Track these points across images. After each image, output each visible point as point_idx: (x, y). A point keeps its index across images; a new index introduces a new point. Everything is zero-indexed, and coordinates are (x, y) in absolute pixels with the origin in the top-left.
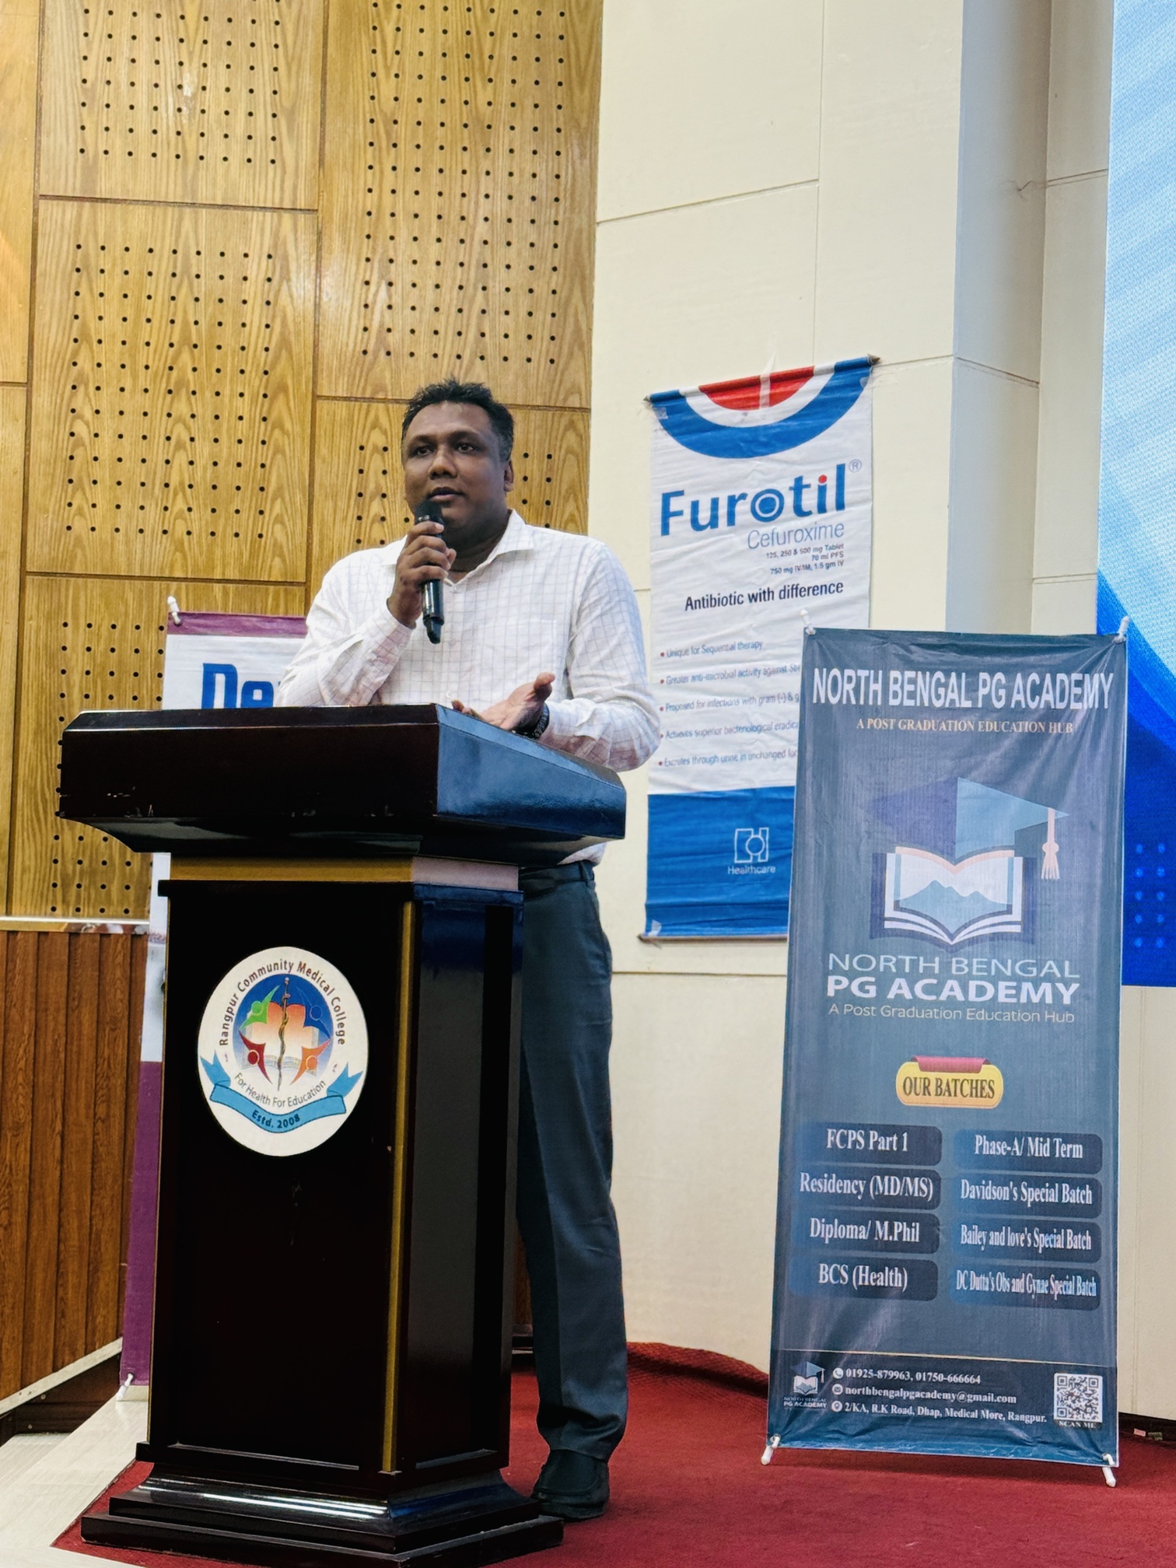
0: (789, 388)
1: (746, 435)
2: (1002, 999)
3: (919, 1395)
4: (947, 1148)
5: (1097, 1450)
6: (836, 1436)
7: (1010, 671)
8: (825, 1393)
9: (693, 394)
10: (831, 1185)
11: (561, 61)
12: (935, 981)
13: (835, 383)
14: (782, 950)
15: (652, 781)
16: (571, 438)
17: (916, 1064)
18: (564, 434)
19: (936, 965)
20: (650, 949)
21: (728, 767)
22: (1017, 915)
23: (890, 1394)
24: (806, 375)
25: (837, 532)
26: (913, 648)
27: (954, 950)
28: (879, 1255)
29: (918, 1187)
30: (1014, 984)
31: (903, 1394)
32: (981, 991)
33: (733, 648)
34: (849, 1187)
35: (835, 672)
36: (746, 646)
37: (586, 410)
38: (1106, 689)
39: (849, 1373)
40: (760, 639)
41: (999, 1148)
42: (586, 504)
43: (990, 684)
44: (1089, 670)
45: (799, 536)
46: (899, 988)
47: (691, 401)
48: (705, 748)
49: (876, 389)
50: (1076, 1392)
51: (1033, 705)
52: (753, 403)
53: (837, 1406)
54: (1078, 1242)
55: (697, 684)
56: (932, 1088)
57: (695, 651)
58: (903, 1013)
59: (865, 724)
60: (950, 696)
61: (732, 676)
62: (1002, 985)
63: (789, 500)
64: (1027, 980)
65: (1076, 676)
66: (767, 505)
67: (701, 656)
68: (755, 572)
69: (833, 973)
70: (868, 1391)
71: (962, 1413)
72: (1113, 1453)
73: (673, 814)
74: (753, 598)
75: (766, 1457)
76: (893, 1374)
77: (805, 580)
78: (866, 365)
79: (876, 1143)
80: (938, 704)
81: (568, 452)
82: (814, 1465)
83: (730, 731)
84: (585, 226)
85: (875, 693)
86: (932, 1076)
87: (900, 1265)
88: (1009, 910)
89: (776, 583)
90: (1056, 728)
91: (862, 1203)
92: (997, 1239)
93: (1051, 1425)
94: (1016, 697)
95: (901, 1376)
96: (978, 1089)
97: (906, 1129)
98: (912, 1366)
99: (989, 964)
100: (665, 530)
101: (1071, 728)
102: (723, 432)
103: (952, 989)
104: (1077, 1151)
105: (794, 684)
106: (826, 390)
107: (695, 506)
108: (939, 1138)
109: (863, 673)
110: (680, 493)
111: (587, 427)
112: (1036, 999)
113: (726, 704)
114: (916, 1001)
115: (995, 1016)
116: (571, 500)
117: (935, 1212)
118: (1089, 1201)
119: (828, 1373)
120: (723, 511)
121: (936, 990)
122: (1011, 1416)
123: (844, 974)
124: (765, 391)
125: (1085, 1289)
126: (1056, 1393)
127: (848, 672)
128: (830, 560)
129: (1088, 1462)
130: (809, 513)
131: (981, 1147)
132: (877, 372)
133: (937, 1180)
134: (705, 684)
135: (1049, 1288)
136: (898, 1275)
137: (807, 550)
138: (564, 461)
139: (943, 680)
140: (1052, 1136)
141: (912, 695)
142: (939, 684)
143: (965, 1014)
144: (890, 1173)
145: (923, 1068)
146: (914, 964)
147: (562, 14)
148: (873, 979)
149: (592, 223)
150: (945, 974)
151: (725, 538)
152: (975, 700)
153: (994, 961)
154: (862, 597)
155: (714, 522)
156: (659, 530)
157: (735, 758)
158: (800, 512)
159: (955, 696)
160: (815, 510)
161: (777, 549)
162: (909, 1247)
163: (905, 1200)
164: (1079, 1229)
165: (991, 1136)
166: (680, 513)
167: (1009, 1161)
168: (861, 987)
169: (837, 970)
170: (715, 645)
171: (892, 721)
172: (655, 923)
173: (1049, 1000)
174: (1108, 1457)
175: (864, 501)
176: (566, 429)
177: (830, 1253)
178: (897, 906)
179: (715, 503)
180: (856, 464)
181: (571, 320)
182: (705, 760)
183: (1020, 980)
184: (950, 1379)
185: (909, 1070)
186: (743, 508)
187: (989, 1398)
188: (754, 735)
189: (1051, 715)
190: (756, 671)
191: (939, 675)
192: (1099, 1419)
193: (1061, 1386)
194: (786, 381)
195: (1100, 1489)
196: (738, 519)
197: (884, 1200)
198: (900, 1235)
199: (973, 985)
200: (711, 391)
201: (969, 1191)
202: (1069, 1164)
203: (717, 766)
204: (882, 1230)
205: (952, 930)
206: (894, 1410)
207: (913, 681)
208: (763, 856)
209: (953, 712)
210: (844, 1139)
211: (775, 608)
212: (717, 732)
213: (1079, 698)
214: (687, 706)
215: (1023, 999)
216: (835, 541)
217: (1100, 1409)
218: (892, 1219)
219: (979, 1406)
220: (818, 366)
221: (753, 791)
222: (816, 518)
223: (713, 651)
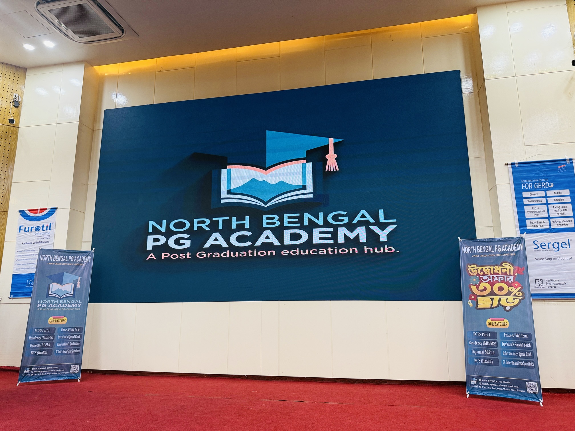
0: (43, 211)
1: (35, 218)
2: (68, 306)
3: (47, 371)
4: (56, 331)
5: (77, 376)
6: (31, 380)
7: (74, 256)
8: (30, 373)
9: (26, 211)
10: (35, 338)
11: (8, 157)
12: (57, 304)
13: (51, 211)
14: (30, 299)
15: (13, 272)
16: (4, 216)
17: (52, 318)
18: (3, 215)
19: (57, 302)
20: (11, 299)
21: (27, 270)
22: (72, 293)
23: (42, 372)
24: (46, 209)
25: (49, 233)
26: (58, 252)
27: (61, 299)
28: (42, 349)
29: (51, 337)
30: (70, 304)
31: (44, 371)
32: (65, 305)
33: (30, 251)
34: (38, 338)
35: (44, 255)
36: (32, 251)
37: (8, 212)
38: (90, 259)
39: (35, 369)
40: (34, 249)
41: (66, 330)
42: (6, 227)
43: (70, 258)
44: (87, 256)
45: (43, 234)
46: (51, 305)
47: (26, 212)
48: (24, 267)
49: (57, 212)
50: (75, 368)
51: (78, 261)
52: (37, 213)
53: (32, 375)
54: (77, 344)
55: (23, 256)
56: (55, 321)
57: (23, 251)
58: (51, 309)
59: (49, 264)
60: (64, 259)
61: (29, 255)
62: (68, 304)
63: (41, 228)
64: (73, 303)
65: (85, 257)
66: (38, 229)
67: (24, 252)
68: (35, 239)
69: (39, 304)
70: (38, 372)
71: (55, 373)
72: (80, 377)
73: (16, 277)
74: (34, 243)
75: (18, 385)
76: (42, 368)
77: (43, 241)
78: (56, 209)
79: (44, 331)
80: (62, 261)
81: (3, 218)
82: (26, 385)
83: (28, 264)
84: (10, 183)
85: (51, 259)
86: (55, 319)
87: (46, 350)
88: (71, 293)
89: (38, 241)
90: (81, 265)
91: (40, 341)
92: (64, 345)
93: (70, 373)
94: (75, 260)
95: (44, 368)
96: (63, 321)
97: (49, 328)
98: (46, 366)
99: (66, 301)
100: (20, 232)
101: (84, 265)
102: (31, 217)
103: (60, 305)
104: (79, 330)
105: (37, 257)
106: (49, 212)
107: (25, 228)
108: (55, 329)
109: (49, 256)
110: (23, 226)
111: (7, 214)
112: (74, 306)
113: (28, 260)
114: (53, 308)
115: (67, 309)
116: (3, 226)
117: (53, 341)
118: (80, 337)
119: (31, 369)
120: (30, 229)
121: (57, 305)
122: (63, 373)
123: (41, 303)
124: (39, 211)
125: (78, 351)
126: (71, 368)
127: (46, 256)
128: (47, 238)
129: (75, 379)
130: (45, 230)
131: (62, 330)
132: (58, 209)
133: (54, 336)
134: (24, 256)
135: (72, 352)
136: (45, 352)
137: (44, 236)
138: (2, 220)
139: (63, 257)
140: (74, 328)
141: (57, 259)
142: (62, 258)
143: (61, 309)
144: (46, 335)
145: (53, 318)
146: (54, 302)
147: (9, 150)
148: (46, 304)
149: (11, 183)
150: (59, 303)
151: (29, 233)
152: (68, 260)
153: (67, 301)
154: (52, 244)
155: (28, 231)
156: (19, 232)
157: (28, 268)
158: (43, 230)
159: (65, 260)
160: (46, 230)
161: (39, 235)
162: (48, 347)
163: (49, 340)
164: (77, 342)
165: (64, 328)
166: (22, 229)
167: (66, 332)
168: (44, 306)
169: (40, 303)
170: (27, 250)
171: (53, 263)
172: (12, 295)
173: (76, 306)
174: (79, 377)
175: (54, 229)
176: (3, 214)
177: (33, 349)
178: (51, 293)
179: (29, 228)
180: (53, 223)
181: (6, 198)
182: (23, 269)
183: (71, 303)
184: (53, 368)
185: (51, 318)
186: (33, 229)
187: (60, 370)
188: (32, 265)
189: (81, 263)
190: (34, 255)
191: (62, 256)
192: (78, 372)
193: (72, 367)
194: (42, 210)
195: (77, 383)
196: (32, 231)
197: (44, 340)
198: (46, 345)
199: (63, 304)
200: (30, 210)
201: (59, 337)
202: (77, 332)
203: (25, 270)
204: (43, 345)
205: (61, 296)
206: (42, 374)
207: (58, 257)
208: (32, 284)
209: (64, 262)
210: (38, 331)
211: (37, 245)
212: (26, 264)
213: (85, 260)
214: (21, 260)
215: (72, 306)
216: (49, 235)
217: (78, 370)
218: (45, 343)
219: (57, 372)
220: (48, 208)
221: (31, 274)
222: (46, 231)
223: (26, 251)
